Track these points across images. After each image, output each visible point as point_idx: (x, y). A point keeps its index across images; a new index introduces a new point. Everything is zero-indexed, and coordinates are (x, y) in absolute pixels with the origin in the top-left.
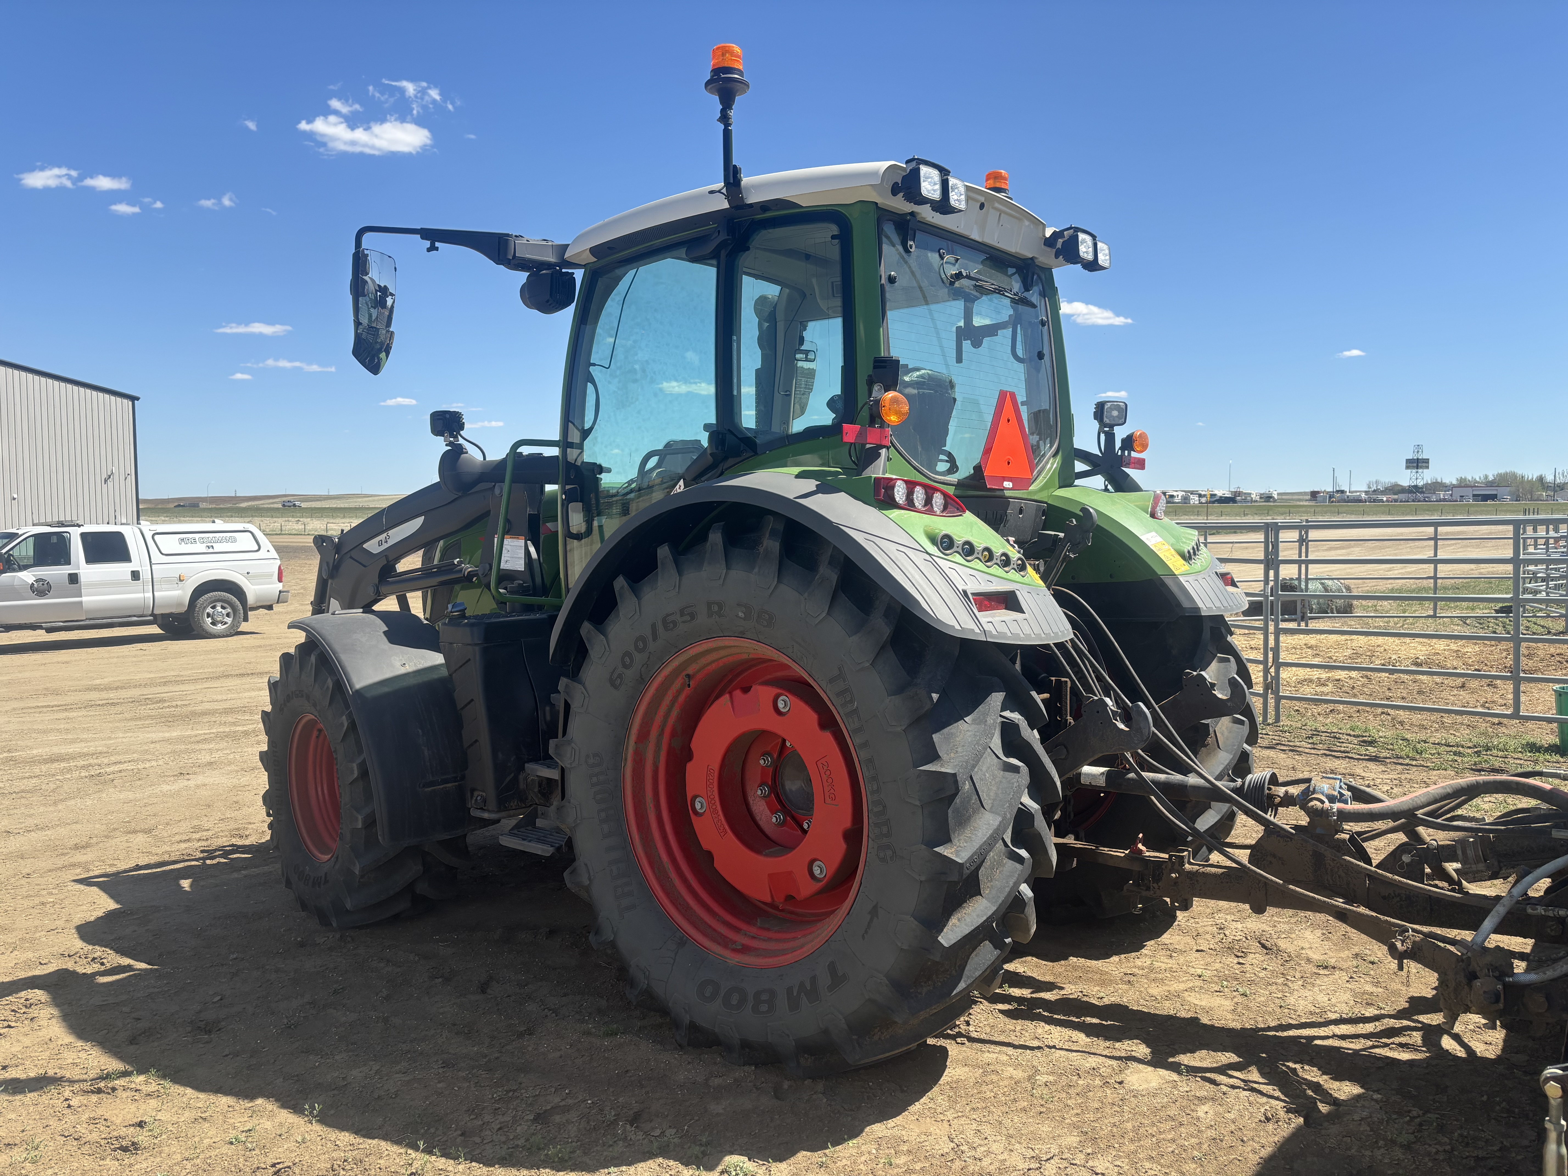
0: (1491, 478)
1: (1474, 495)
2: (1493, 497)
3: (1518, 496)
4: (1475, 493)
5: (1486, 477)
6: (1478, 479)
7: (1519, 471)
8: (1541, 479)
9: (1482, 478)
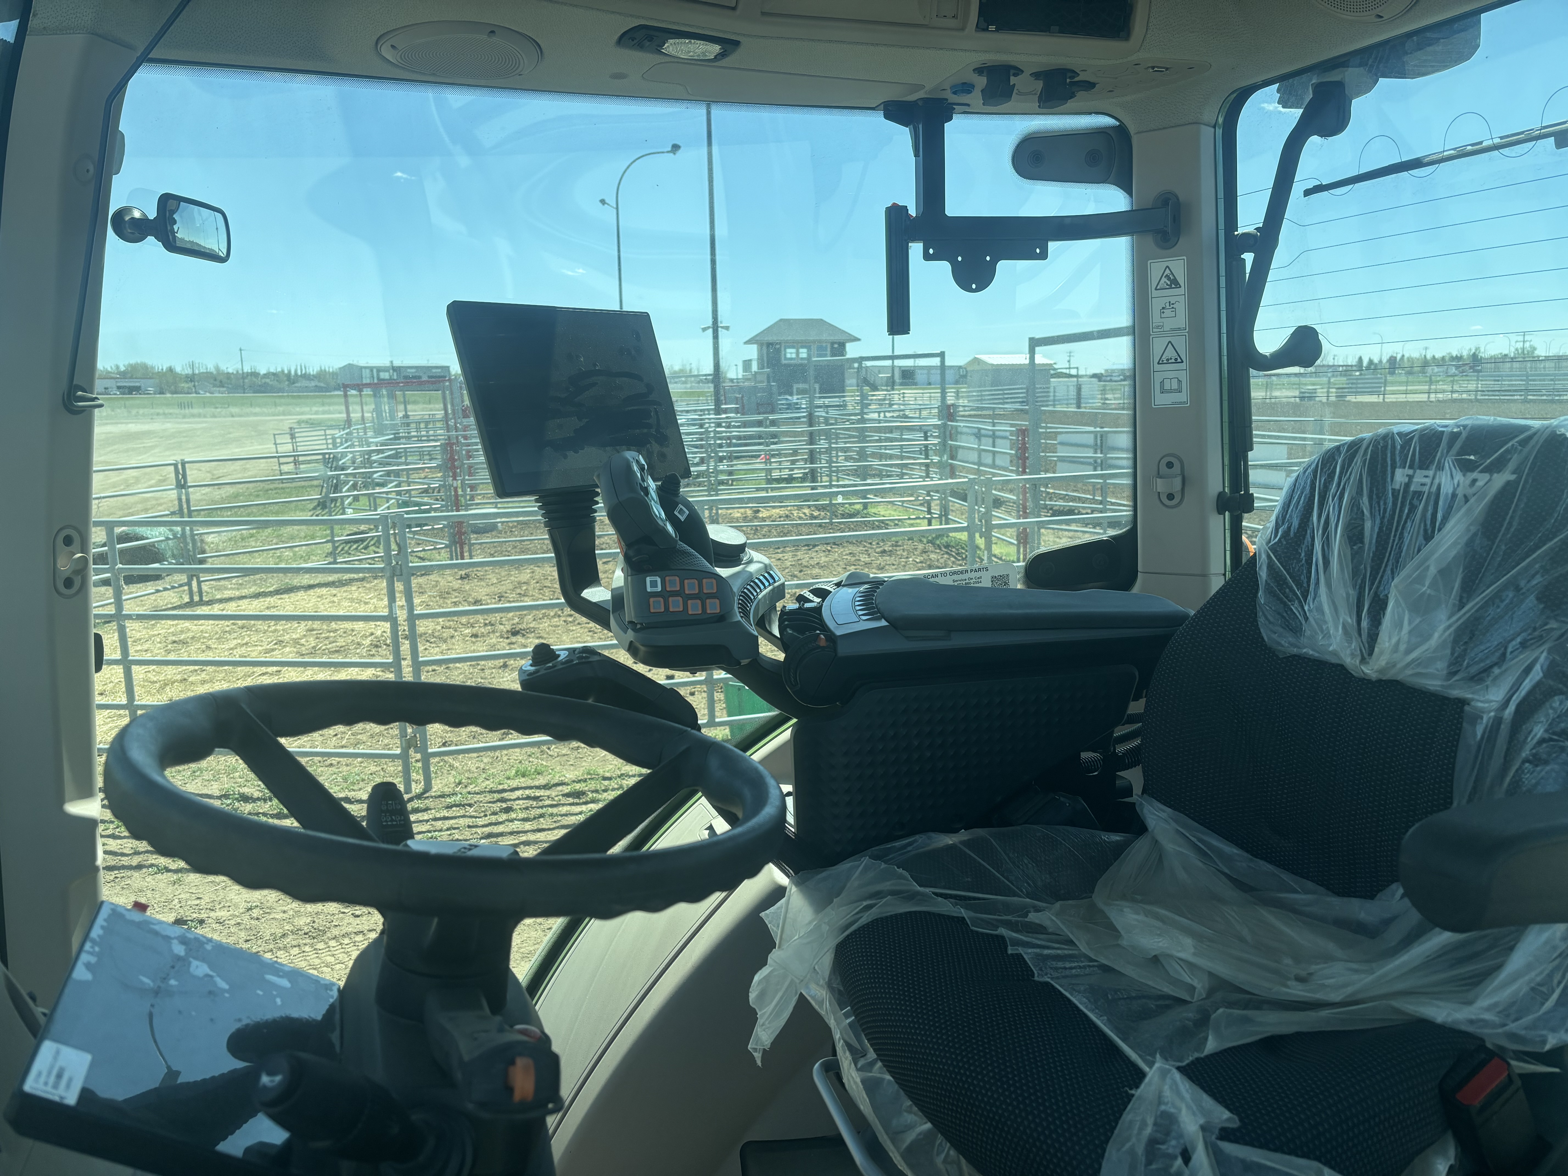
0: (122, 369)
1: (119, 388)
2: (137, 389)
3: (161, 388)
4: (119, 384)
5: (118, 367)
6: (109, 369)
7: (149, 362)
8: (171, 370)
9: (114, 368)
